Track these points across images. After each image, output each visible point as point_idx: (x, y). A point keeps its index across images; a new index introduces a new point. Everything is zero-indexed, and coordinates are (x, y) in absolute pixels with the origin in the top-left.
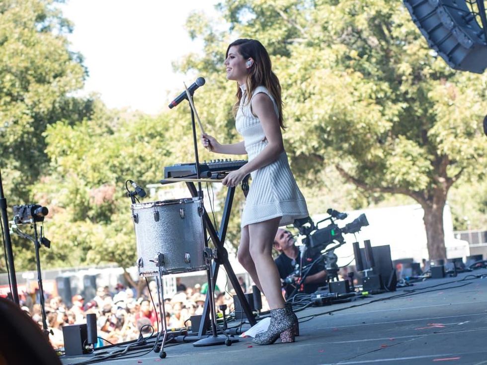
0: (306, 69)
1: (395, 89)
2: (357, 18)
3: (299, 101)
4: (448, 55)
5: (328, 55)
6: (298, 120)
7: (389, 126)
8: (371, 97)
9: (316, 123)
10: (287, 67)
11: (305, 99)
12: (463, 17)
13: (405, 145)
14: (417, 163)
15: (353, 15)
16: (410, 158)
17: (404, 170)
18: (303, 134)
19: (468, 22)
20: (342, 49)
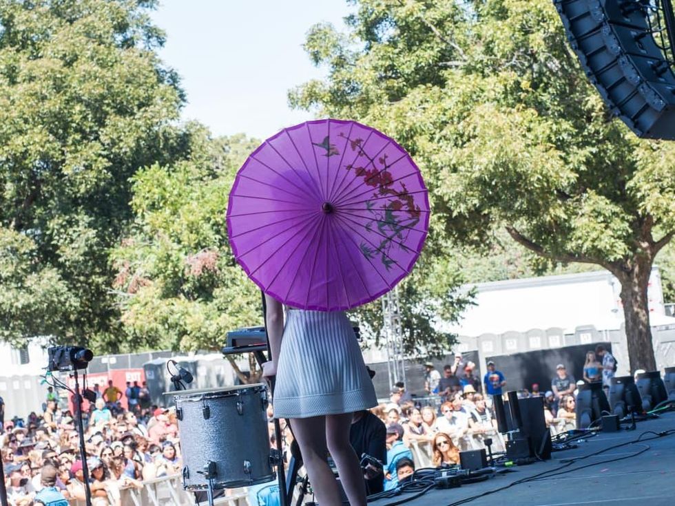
0: (464, 103)
1: (581, 128)
2: (531, 36)
3: (456, 145)
4: (633, 120)
5: (493, 85)
6: (455, 170)
7: (573, 177)
8: (549, 139)
9: (477, 174)
10: (440, 99)
11: (464, 143)
12: (653, 68)
13: (594, 201)
14: (612, 225)
15: (527, 33)
16: (601, 219)
17: (594, 235)
18: (460, 189)
19: (659, 75)
20: (512, 76)
